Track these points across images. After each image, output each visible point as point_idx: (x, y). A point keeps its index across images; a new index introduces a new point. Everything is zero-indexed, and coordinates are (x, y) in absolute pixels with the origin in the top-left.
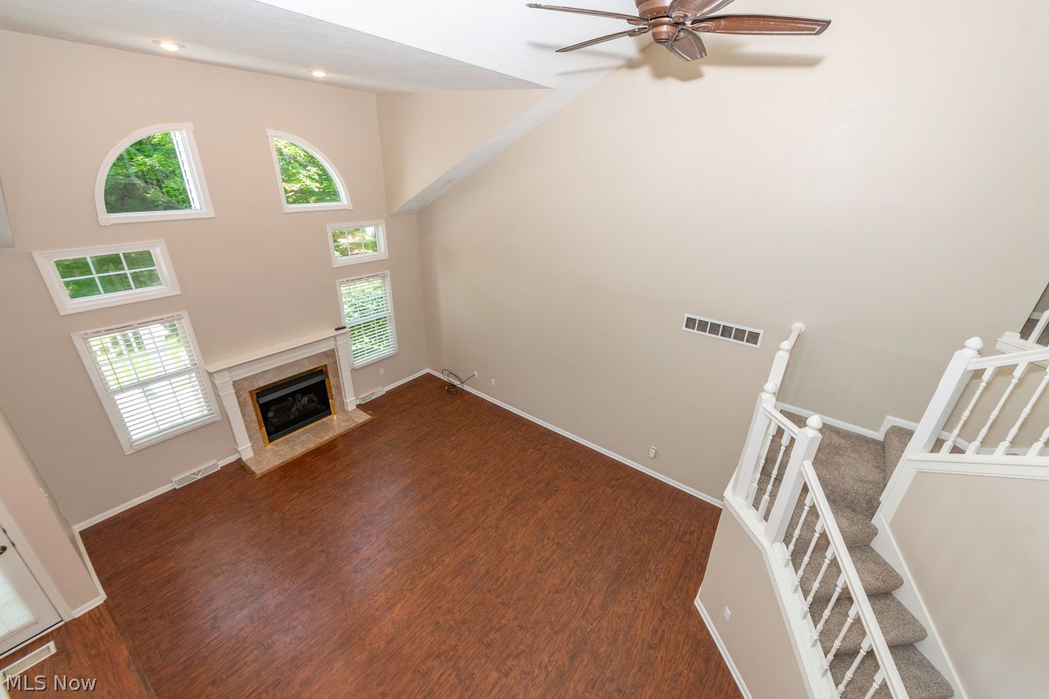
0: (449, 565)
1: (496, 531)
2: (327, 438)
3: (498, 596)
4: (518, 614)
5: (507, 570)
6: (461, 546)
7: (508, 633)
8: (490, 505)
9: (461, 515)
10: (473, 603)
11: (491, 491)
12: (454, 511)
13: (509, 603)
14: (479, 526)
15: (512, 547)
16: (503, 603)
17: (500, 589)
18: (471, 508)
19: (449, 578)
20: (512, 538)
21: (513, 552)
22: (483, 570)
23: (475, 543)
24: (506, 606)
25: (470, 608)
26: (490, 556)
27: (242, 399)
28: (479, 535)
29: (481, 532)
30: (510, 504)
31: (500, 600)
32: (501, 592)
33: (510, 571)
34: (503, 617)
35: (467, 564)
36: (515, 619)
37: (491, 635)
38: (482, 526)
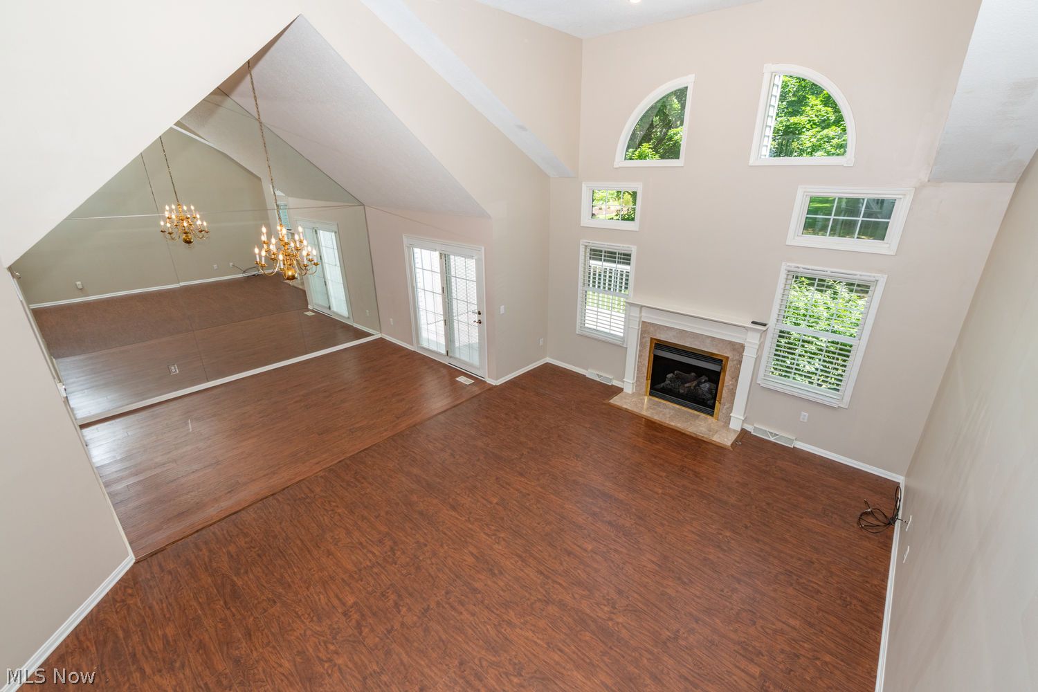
0: (492, 549)
1: (539, 600)
2: (673, 424)
3: (438, 604)
4: (408, 628)
5: (473, 615)
6: (517, 559)
7: (389, 615)
8: (589, 591)
9: (569, 556)
10: (438, 577)
11: (620, 592)
12: (575, 547)
13: (426, 617)
14: (547, 577)
15: (509, 623)
16: (427, 609)
17: (447, 606)
18: (582, 567)
19: (475, 551)
20: (525, 623)
21: (500, 624)
22: (477, 585)
23: (521, 574)
24: (423, 613)
25: (433, 573)
26: (498, 593)
27: (644, 340)
28: (535, 579)
29: (539, 581)
30: (594, 621)
31: (433, 605)
32: (443, 607)
33: (471, 619)
34: (410, 609)
35: (490, 567)
36: (403, 624)
37: (393, 597)
38: (550, 581)
